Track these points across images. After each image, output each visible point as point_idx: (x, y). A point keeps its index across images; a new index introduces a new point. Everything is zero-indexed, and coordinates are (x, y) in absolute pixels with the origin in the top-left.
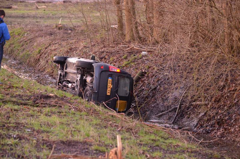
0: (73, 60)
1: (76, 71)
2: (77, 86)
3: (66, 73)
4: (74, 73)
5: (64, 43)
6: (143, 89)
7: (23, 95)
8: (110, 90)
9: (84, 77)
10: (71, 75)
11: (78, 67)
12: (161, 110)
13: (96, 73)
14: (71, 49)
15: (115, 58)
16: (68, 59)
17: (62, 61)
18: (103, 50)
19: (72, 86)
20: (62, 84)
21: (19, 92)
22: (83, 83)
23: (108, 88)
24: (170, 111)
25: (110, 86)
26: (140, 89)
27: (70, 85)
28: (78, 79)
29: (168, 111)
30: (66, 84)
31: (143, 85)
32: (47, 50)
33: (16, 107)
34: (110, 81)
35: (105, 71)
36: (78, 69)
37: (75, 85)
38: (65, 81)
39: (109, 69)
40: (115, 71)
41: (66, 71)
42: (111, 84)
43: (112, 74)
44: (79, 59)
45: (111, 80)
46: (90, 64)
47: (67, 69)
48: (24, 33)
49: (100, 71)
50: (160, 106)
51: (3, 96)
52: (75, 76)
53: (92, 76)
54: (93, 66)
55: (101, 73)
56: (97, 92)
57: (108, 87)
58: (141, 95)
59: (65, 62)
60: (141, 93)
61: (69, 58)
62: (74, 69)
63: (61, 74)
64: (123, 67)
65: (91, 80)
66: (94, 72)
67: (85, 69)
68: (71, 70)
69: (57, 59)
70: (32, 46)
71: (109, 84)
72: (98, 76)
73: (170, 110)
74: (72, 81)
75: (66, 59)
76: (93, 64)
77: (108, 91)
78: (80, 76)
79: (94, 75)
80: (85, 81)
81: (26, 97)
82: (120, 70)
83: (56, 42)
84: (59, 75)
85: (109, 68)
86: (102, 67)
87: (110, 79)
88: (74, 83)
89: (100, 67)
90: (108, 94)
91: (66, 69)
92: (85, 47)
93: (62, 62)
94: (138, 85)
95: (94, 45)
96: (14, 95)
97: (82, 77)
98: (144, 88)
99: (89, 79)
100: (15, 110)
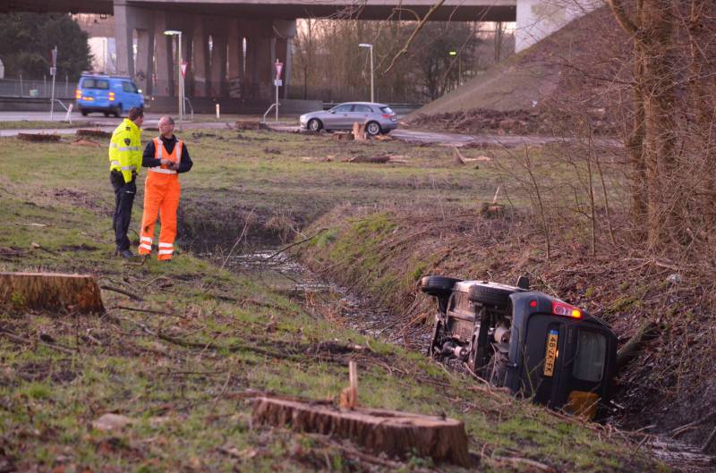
0: (465, 286)
1: (472, 315)
2: (474, 353)
3: (452, 319)
4: (469, 319)
5: (483, 253)
6: (651, 368)
7: (287, 343)
8: (553, 363)
9: (492, 329)
10: (461, 325)
11: (478, 304)
12: (684, 419)
13: (517, 316)
14: (495, 267)
15: (599, 289)
16: (459, 283)
17: (442, 290)
18: (575, 269)
19: (463, 353)
20: (441, 347)
21: (285, 338)
22: (486, 342)
23: (547, 357)
24: (702, 423)
25: (553, 352)
26: (642, 368)
27: (458, 349)
28: (477, 333)
29: (699, 421)
30: (449, 348)
31: (652, 358)
32: (437, 269)
33: (253, 358)
34: (553, 340)
35: (542, 315)
36: (477, 309)
37: (469, 349)
38: (449, 340)
39: (552, 310)
40: (569, 314)
41: (452, 313)
42: (555, 349)
43: (559, 323)
44: (484, 283)
45: (556, 337)
46: (506, 294)
47: (455, 310)
48: (393, 226)
49: (528, 313)
50: (682, 409)
51: (241, 343)
52: (470, 327)
53: (508, 325)
54: (510, 300)
55: (529, 319)
56: (517, 367)
57: (548, 354)
58: (643, 382)
59: (451, 292)
60: (644, 378)
61: (461, 281)
62: (470, 310)
63: (440, 322)
64: (614, 312)
65: (504, 336)
66: (511, 314)
67: (493, 306)
68: (464, 311)
69: (431, 284)
70: (405, 260)
71: (549, 348)
72: (520, 326)
73: (704, 419)
74: (463, 341)
75: (453, 282)
76: (511, 296)
77: (547, 366)
78: (479, 326)
79: (513, 322)
80: (492, 338)
81: (294, 348)
82: (582, 313)
83: (465, 250)
84: (435, 326)
85: (550, 305)
86: (533, 304)
87: (553, 336)
88: (468, 343)
89: (528, 302)
90: (548, 373)
91: (452, 309)
92: (530, 260)
93: (443, 293)
94: (640, 357)
95: (559, 256)
96: (269, 342)
97: (484, 330)
98: (652, 364)
99: (499, 333)
100: (248, 362)
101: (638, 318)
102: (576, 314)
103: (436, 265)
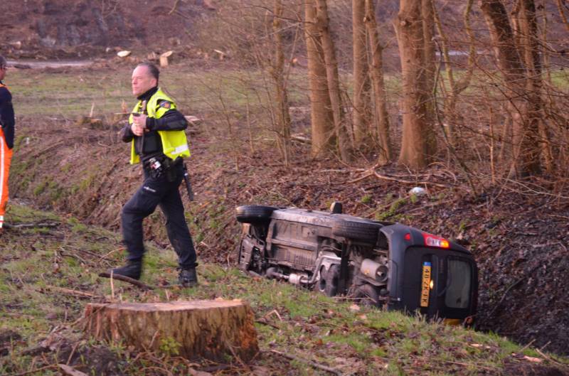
0: (297, 216)
1: (311, 244)
3: (274, 246)
8: (428, 294)
10: (292, 253)
16: (276, 211)
19: (305, 281)
20: (261, 273)
23: (423, 288)
25: (428, 283)
27: (294, 277)
28: (327, 264)
30: (276, 274)
34: (427, 271)
35: (416, 251)
37: (313, 277)
38: (272, 266)
39: (424, 242)
40: (437, 244)
41: (275, 241)
42: (429, 279)
43: (431, 254)
45: (429, 268)
47: (277, 237)
49: (404, 246)
52: (309, 256)
54: (383, 234)
55: (406, 252)
56: (400, 302)
57: (424, 285)
59: (270, 220)
62: (307, 240)
63: (255, 248)
65: (378, 270)
69: (248, 213)
71: (424, 280)
72: (398, 261)
74: (300, 268)
76: (381, 230)
77: (423, 297)
79: (390, 257)
82: (450, 243)
84: (249, 250)
85: (423, 238)
86: (408, 237)
87: (427, 267)
88: (312, 272)
89: (402, 235)
90: (424, 304)
91: (274, 236)
99: (369, 267)
102: (445, 244)
103: (109, 174)
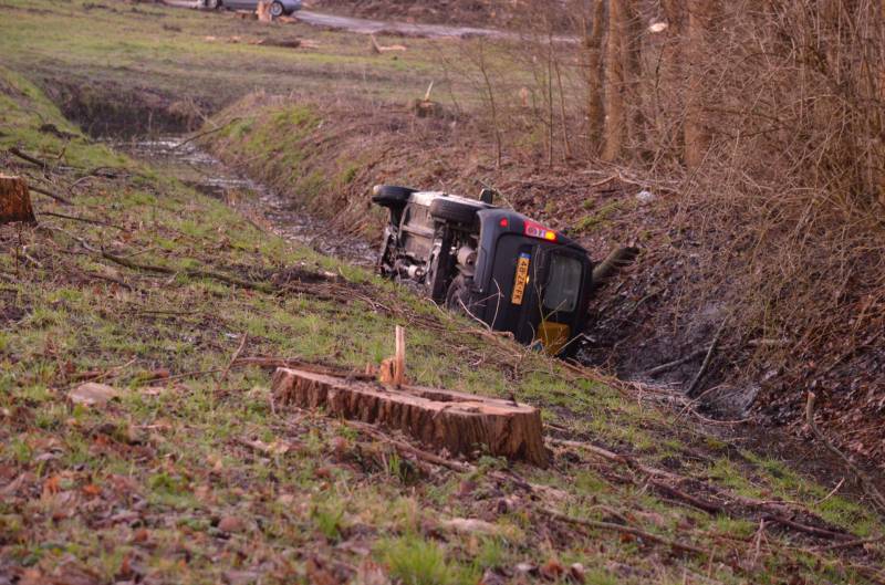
0: (425, 198)
1: (431, 231)
2: (431, 273)
3: (406, 235)
4: (427, 236)
5: (423, 155)
6: (624, 297)
7: (249, 267)
8: (522, 290)
9: (453, 248)
10: (417, 242)
11: (438, 219)
12: (665, 357)
13: (485, 237)
14: (439, 173)
15: (560, 204)
16: (415, 194)
17: (396, 200)
18: (530, 180)
19: (419, 273)
20: (391, 265)
21: (246, 260)
22: (448, 264)
23: (517, 282)
24: (686, 362)
25: (523, 278)
26: (614, 297)
27: (412, 269)
28: (436, 252)
29: (682, 360)
30: (401, 266)
31: (625, 286)
32: (372, 171)
33: (220, 289)
34: (524, 264)
35: (513, 236)
36: (437, 225)
37: (426, 269)
38: (401, 257)
39: (524, 230)
40: (542, 236)
41: (406, 228)
42: (525, 274)
43: (531, 245)
44: (444, 195)
45: (527, 261)
46: (472, 211)
47: (410, 224)
48: (317, 120)
49: (498, 233)
50: (662, 346)
51: (198, 265)
52: (427, 244)
53: (473, 245)
54: (478, 217)
55: (498, 239)
56: (483, 293)
57: (518, 280)
58: (615, 312)
59: (406, 203)
60: (617, 308)
61: (416, 191)
62: (428, 225)
63: (391, 236)
64: (579, 232)
65: (469, 257)
66: (478, 234)
67: (456, 224)
68: (420, 226)
69: (384, 194)
70: (333, 158)
71: (519, 273)
72: (488, 249)
73: (687, 358)
74: (419, 259)
75: (408, 193)
76: (479, 213)
77: (515, 293)
78: (440, 244)
79: (480, 243)
80: (454, 259)
81: (258, 273)
82: (557, 235)
83: (402, 152)
84: (386, 239)
85: (524, 225)
86: (504, 223)
87: (524, 260)
88: (424, 263)
89: (498, 220)
90: (516, 301)
91: (406, 223)
92: (480, 167)
93: (397, 203)
94: (611, 284)
95: (510, 164)
96: (228, 265)
97: (445, 249)
98: (625, 293)
99: (463, 254)
100: (215, 295)
101: (606, 239)
102: (550, 236)
103: (371, 167)
